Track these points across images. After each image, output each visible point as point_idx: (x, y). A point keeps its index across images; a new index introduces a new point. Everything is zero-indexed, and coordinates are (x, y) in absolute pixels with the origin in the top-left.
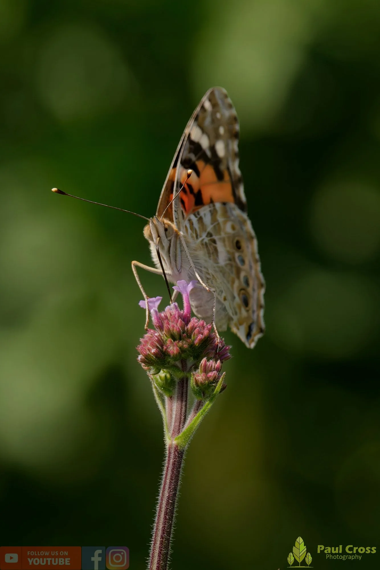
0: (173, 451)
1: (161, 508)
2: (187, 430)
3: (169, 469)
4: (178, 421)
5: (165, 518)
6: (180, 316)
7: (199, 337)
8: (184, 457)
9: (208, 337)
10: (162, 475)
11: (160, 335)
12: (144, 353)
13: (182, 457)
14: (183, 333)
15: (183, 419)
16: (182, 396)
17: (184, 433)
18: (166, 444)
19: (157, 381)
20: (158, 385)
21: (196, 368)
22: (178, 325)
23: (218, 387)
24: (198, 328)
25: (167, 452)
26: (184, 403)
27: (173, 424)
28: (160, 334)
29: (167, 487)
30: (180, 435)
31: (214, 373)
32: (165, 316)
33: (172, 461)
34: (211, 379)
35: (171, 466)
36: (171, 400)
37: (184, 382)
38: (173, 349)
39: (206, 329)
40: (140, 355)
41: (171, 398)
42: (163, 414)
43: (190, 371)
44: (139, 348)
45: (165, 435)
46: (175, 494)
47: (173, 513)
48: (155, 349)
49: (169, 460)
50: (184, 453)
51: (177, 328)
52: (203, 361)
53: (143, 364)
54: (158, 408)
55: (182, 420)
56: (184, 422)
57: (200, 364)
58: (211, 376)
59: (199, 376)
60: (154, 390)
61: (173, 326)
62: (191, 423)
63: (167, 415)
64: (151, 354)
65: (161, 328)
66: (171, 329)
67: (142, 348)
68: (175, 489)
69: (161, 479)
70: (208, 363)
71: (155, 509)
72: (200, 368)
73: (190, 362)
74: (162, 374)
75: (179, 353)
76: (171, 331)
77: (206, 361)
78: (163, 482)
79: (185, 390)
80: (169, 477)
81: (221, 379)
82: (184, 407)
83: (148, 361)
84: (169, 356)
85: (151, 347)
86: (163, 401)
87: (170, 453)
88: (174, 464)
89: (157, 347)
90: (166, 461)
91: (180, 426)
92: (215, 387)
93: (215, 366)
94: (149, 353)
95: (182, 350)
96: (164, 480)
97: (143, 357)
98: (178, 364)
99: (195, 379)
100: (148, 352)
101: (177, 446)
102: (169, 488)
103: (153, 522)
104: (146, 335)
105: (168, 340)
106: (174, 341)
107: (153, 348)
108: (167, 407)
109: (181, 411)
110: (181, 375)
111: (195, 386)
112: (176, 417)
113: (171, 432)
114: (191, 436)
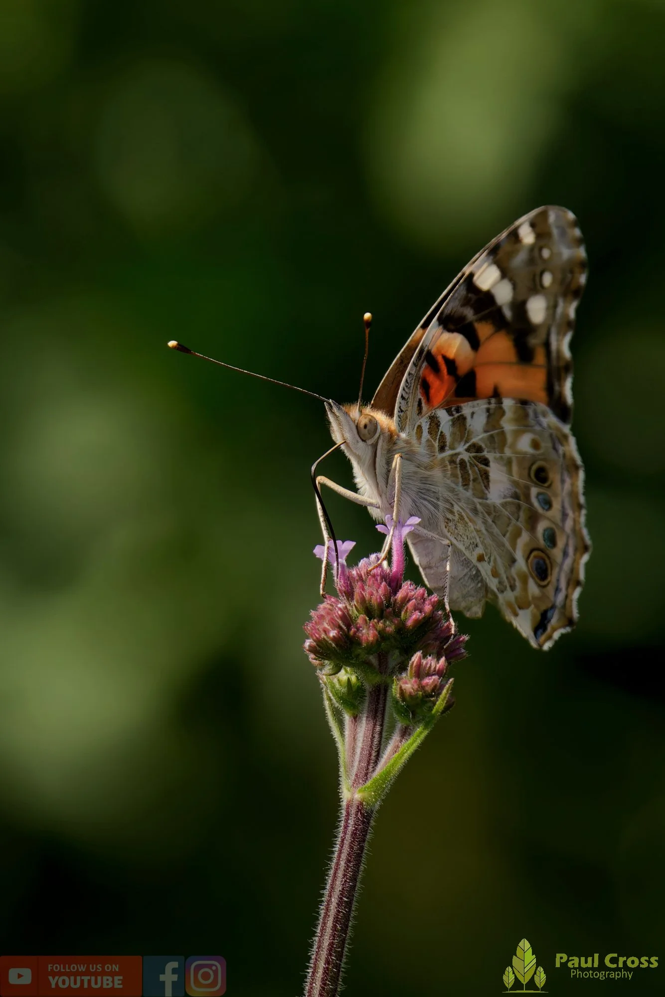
0: (353, 811)
1: (327, 909)
2: (381, 776)
3: (345, 842)
4: (365, 759)
5: (334, 928)
6: (384, 577)
7: (414, 617)
8: (372, 823)
9: (430, 618)
10: (333, 852)
12: (317, 636)
13: (368, 823)
14: (388, 607)
15: (374, 755)
16: (375, 718)
17: (376, 781)
18: (341, 798)
19: (333, 687)
20: (333, 695)
21: (403, 668)
22: (381, 591)
23: (440, 703)
24: (414, 600)
25: (344, 812)
26: (378, 728)
27: (356, 764)
28: (346, 607)
29: (340, 874)
30: (369, 783)
31: (434, 680)
32: (357, 574)
33: (351, 828)
34: (429, 689)
35: (348, 837)
36: (356, 721)
37: (380, 693)
38: (368, 634)
39: (427, 602)
40: (308, 639)
41: (355, 718)
42: (339, 745)
43: (392, 673)
44: (309, 628)
45: (341, 783)
46: (353, 888)
47: (348, 920)
48: (336, 632)
49: (346, 827)
50: (374, 816)
51: (378, 597)
52: (416, 657)
53: (312, 656)
54: (332, 736)
55: (373, 757)
56: (376, 762)
57: (411, 662)
58: (427, 684)
59: (406, 683)
60: (326, 703)
61: (372, 594)
62: (389, 764)
63: (347, 748)
64: (328, 640)
65: (349, 595)
66: (367, 599)
67: (313, 626)
68: (354, 879)
69: (330, 859)
70: (424, 662)
71: (318, 913)
72: (409, 668)
73: (394, 658)
74: (345, 675)
75: (377, 640)
76: (367, 602)
77: (420, 659)
78: (333, 865)
79: (381, 706)
80: (344, 856)
81: (444, 691)
82: (377, 736)
83: (322, 650)
84: (360, 644)
85: (329, 628)
86: (341, 723)
87: (348, 814)
88: (354, 834)
89: (340, 628)
90: (341, 829)
91: (368, 769)
92: (434, 704)
93: (435, 668)
94: (325, 637)
95: (382, 636)
96: (335, 861)
97: (314, 644)
98: (373, 659)
99: (401, 688)
100: (323, 636)
101: (361, 804)
102: (344, 875)
103: (313, 934)
104: (322, 606)
105: (361, 618)
106: (370, 620)
107: (333, 629)
108: (347, 733)
109: (372, 741)
110: (377, 679)
111: (400, 700)
112: (361, 753)
113: (353, 777)
114: (387, 787)
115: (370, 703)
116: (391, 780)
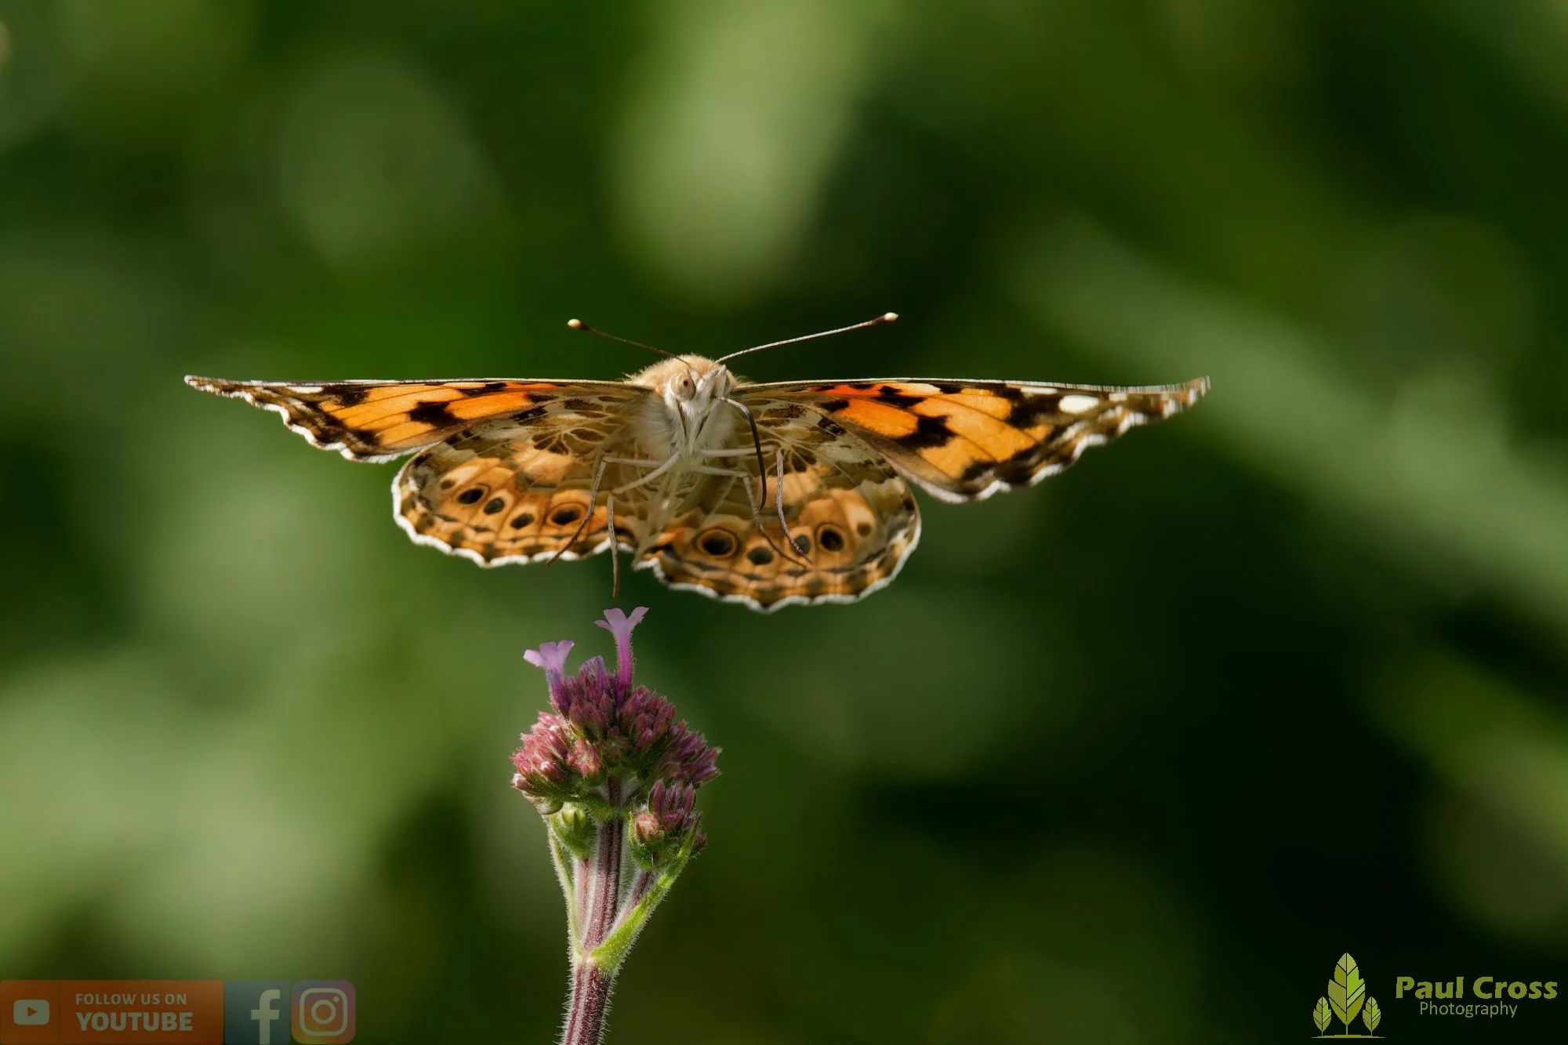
0: (586, 978)
2: (618, 934)
4: (599, 914)
6: (604, 687)
8: (610, 992)
9: (664, 736)
11: (561, 730)
12: (526, 769)
13: (606, 993)
14: (612, 725)
15: (609, 910)
16: (609, 861)
17: (612, 941)
18: (571, 963)
19: (557, 824)
20: (558, 834)
21: (642, 797)
22: (601, 706)
25: (575, 979)
26: (613, 876)
27: (589, 919)
28: (561, 727)
30: (603, 945)
31: (679, 814)
32: (574, 684)
33: (583, 1001)
34: (673, 825)
35: (581, 1011)
36: (586, 865)
37: (614, 830)
38: (587, 760)
40: (516, 772)
41: (586, 861)
42: (568, 895)
43: (628, 803)
44: (517, 757)
45: (570, 943)
48: (547, 763)
49: (577, 1000)
50: (611, 984)
51: (599, 714)
52: (657, 784)
53: (524, 792)
54: (559, 883)
55: (608, 911)
56: (612, 918)
57: (651, 790)
58: (670, 819)
59: (645, 819)
60: (552, 842)
61: (590, 711)
62: (628, 920)
63: (577, 897)
64: (540, 772)
65: (566, 711)
66: (585, 717)
67: (522, 756)
70: (667, 790)
72: (649, 799)
73: (630, 782)
74: (569, 809)
75: (601, 769)
76: (586, 721)
77: (662, 784)
79: (615, 846)
80: (576, 1035)
82: (612, 884)
83: (535, 785)
84: (580, 775)
85: (540, 758)
86: (569, 868)
87: (580, 983)
88: (588, 1007)
89: (554, 758)
90: (572, 1002)
91: (602, 926)
94: (536, 770)
95: (608, 762)
97: (524, 779)
98: (602, 790)
99: (638, 826)
100: (533, 768)
101: (595, 969)
104: (535, 727)
105: (579, 741)
106: (591, 741)
107: (545, 759)
108: (576, 880)
109: (606, 892)
110: (608, 813)
111: (637, 840)
112: (594, 906)
113: (585, 937)
114: (627, 948)
115: (602, 843)
116: (632, 939)
